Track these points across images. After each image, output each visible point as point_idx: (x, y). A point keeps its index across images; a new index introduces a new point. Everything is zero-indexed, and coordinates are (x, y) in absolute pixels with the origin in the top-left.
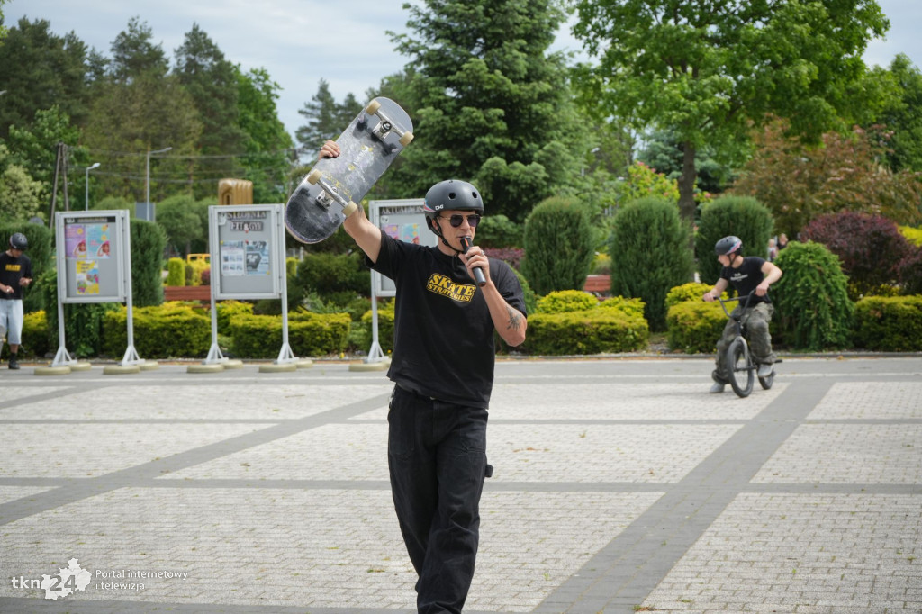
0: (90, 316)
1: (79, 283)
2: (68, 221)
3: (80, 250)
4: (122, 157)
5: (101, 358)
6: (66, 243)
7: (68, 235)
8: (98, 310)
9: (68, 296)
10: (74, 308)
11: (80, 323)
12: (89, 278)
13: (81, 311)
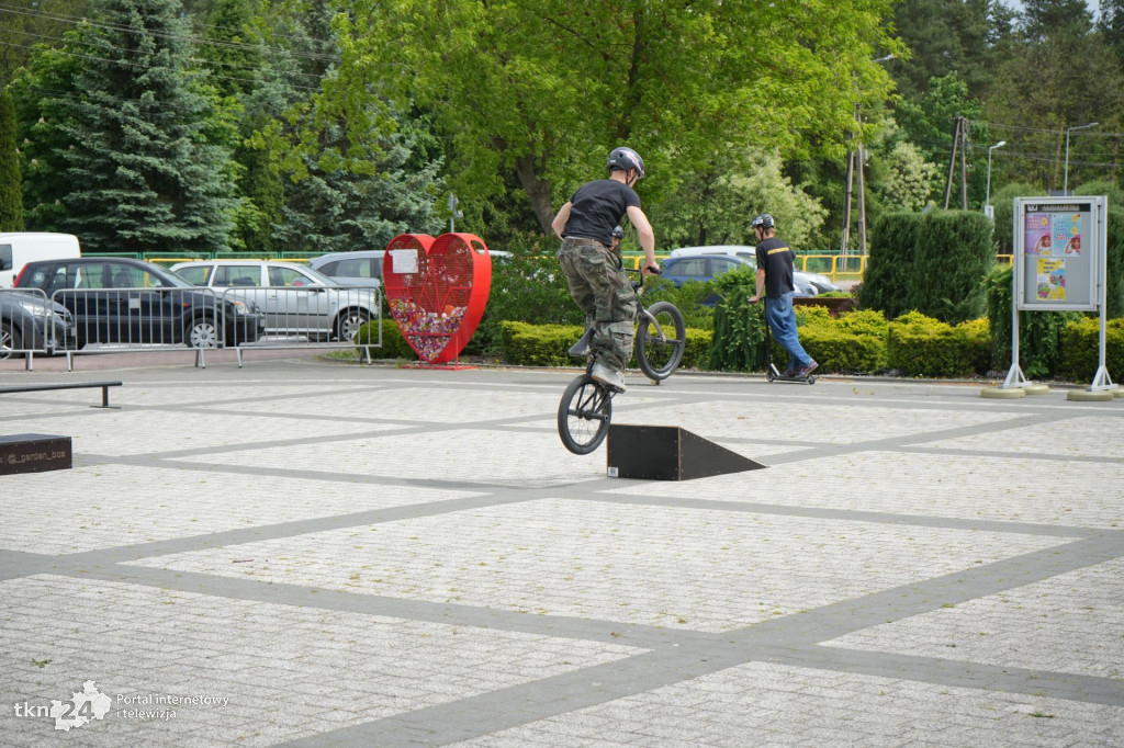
0: (1047, 325)
1: (1040, 286)
2: (1030, 209)
3: (1044, 245)
4: (1030, 134)
5: (1056, 380)
6: (1026, 236)
7: (1030, 225)
8: (1056, 320)
9: (1026, 302)
10: (1028, 317)
11: (1035, 336)
12: (1053, 280)
13: (1035, 321)
